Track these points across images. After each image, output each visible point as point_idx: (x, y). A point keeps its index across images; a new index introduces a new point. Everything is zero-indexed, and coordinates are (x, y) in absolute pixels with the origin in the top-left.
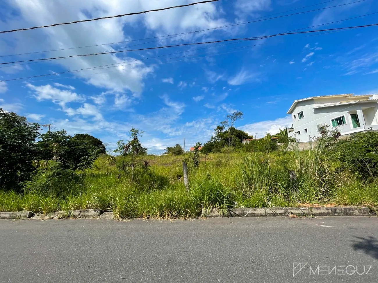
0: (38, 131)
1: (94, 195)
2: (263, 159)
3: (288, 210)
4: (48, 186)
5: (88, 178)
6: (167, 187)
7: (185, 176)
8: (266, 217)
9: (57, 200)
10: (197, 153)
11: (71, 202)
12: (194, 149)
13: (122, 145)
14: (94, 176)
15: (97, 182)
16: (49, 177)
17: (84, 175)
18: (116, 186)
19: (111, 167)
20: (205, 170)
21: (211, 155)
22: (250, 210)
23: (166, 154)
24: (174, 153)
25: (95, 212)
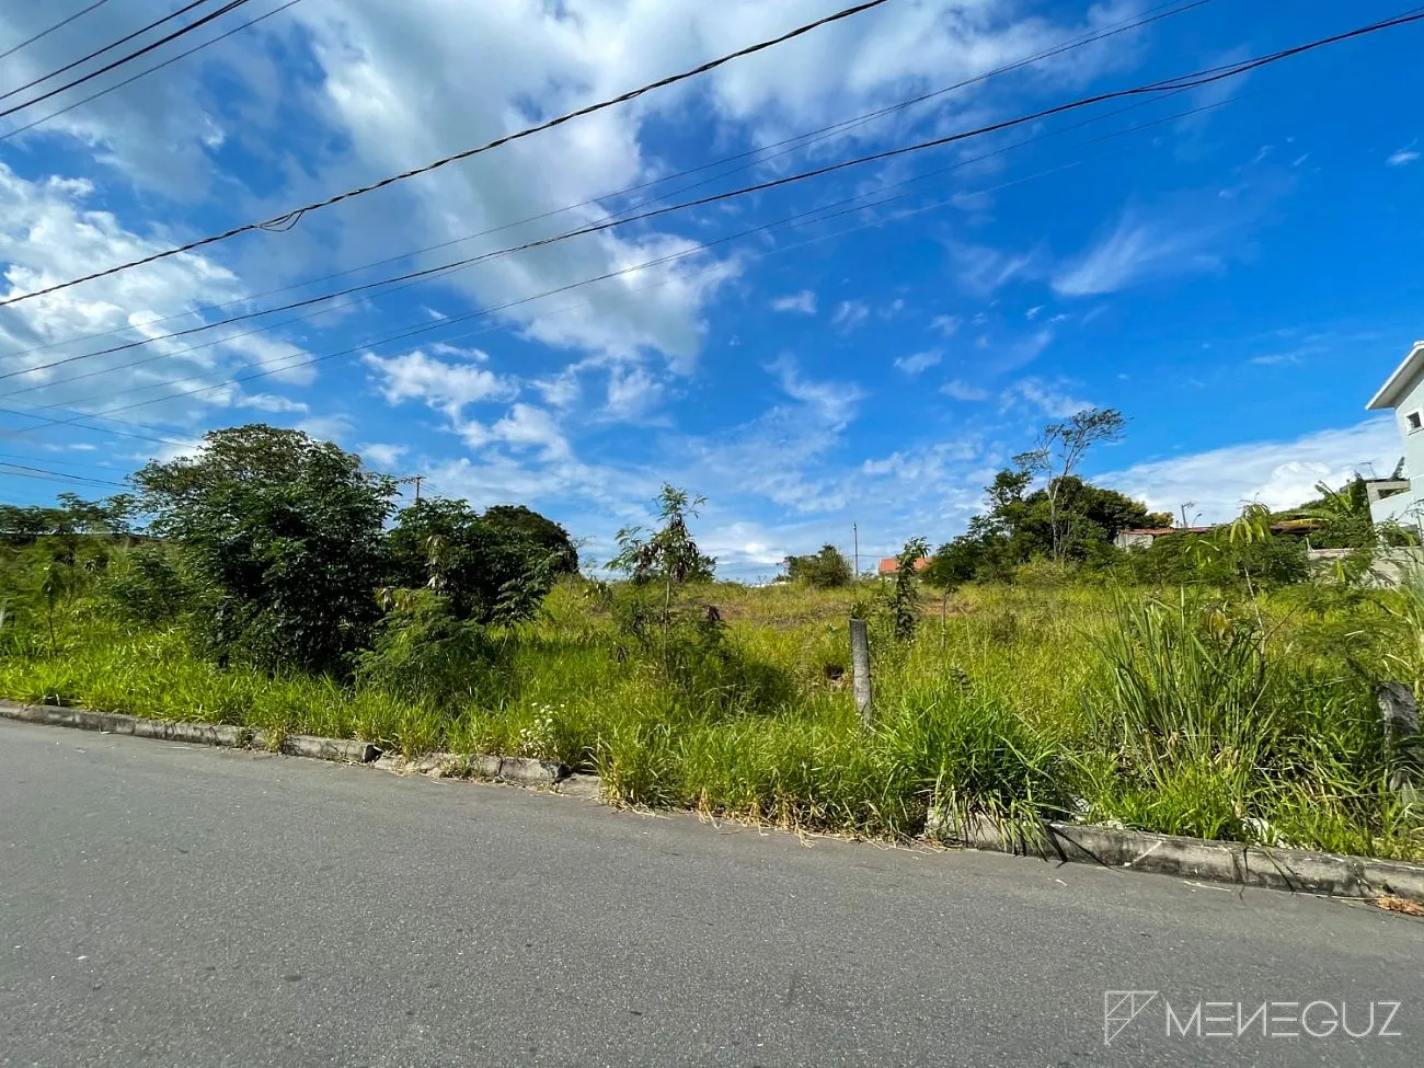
0: (390, 499)
1: (542, 711)
2: (1226, 621)
4: (414, 670)
5: (525, 653)
6: (787, 706)
7: (859, 670)
8: (1240, 887)
9: (438, 716)
10: (909, 583)
11: (475, 726)
12: (894, 567)
13: (631, 545)
14: (541, 648)
15: (550, 667)
16: (417, 641)
17: (513, 642)
18: (612, 689)
19: (596, 621)
20: (942, 654)
21: (970, 594)
23: (784, 583)
24: (813, 579)
25: (545, 770)
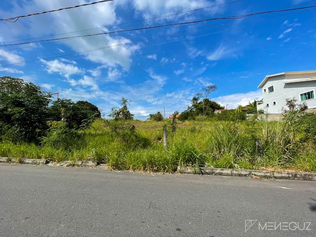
3: (252, 172)
8: (232, 177)
22: (218, 170)
25: (93, 163)
